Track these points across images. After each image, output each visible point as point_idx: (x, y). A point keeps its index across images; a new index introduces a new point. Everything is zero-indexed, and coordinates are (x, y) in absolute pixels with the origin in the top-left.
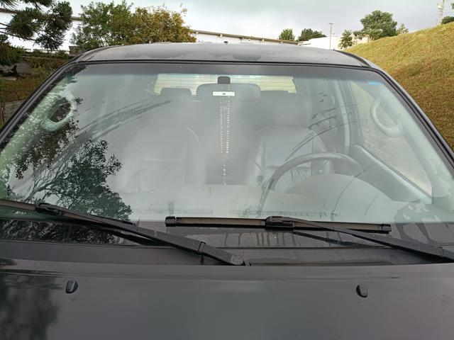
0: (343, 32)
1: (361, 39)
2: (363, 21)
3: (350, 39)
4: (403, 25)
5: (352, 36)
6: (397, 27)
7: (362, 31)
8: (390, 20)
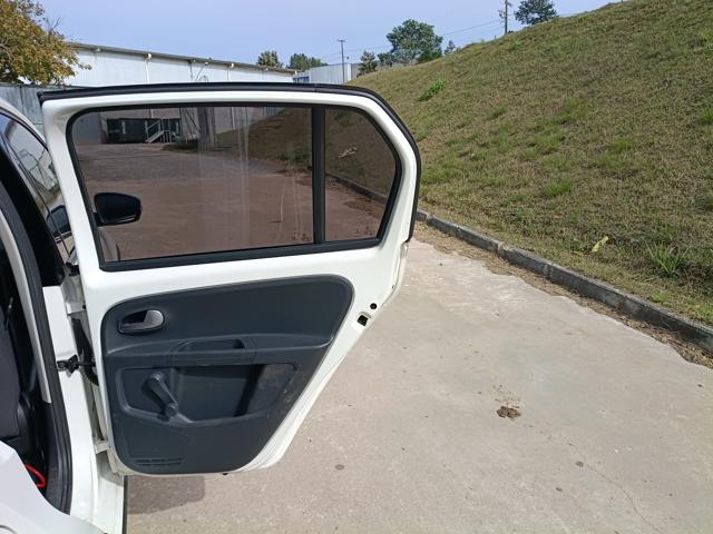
0: (362, 54)
1: (390, 65)
2: (391, 37)
4: (451, 43)
7: (391, 52)
8: (432, 35)
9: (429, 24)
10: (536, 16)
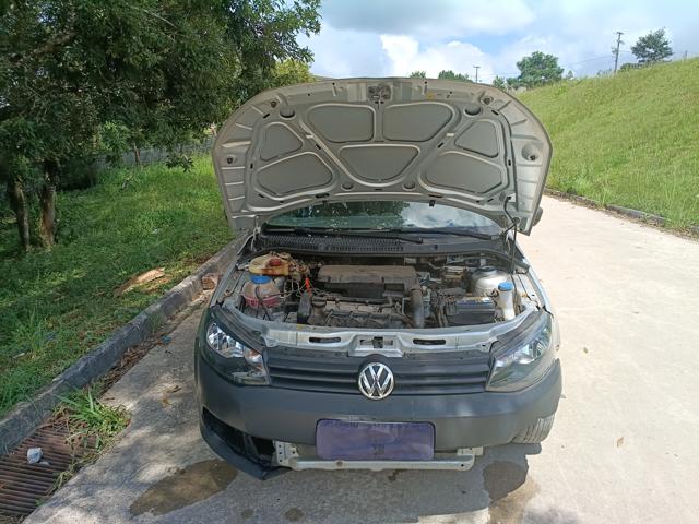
2: (521, 65)
4: (570, 72)
6: (564, 75)
7: (520, 77)
8: (555, 65)
9: (554, 56)
10: (652, 51)
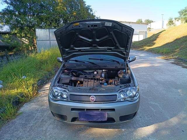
0: (169, 18)
1: (178, 21)
3: (172, 21)
5: (174, 20)
